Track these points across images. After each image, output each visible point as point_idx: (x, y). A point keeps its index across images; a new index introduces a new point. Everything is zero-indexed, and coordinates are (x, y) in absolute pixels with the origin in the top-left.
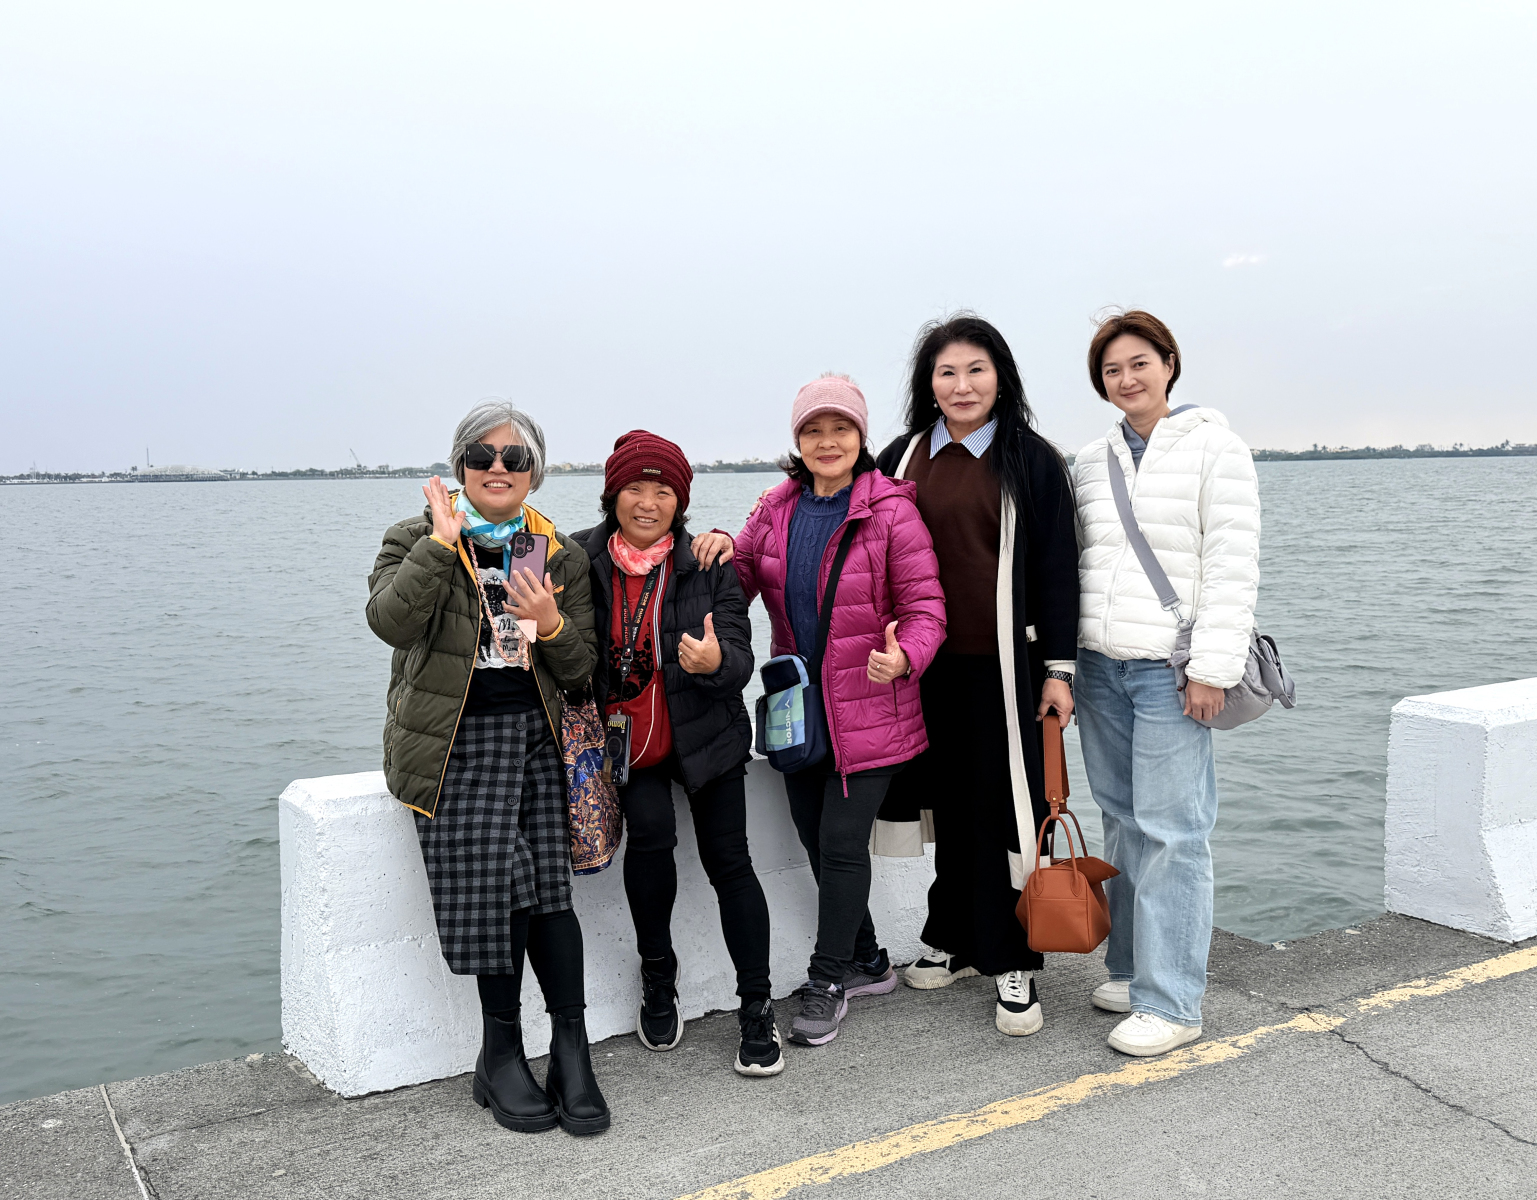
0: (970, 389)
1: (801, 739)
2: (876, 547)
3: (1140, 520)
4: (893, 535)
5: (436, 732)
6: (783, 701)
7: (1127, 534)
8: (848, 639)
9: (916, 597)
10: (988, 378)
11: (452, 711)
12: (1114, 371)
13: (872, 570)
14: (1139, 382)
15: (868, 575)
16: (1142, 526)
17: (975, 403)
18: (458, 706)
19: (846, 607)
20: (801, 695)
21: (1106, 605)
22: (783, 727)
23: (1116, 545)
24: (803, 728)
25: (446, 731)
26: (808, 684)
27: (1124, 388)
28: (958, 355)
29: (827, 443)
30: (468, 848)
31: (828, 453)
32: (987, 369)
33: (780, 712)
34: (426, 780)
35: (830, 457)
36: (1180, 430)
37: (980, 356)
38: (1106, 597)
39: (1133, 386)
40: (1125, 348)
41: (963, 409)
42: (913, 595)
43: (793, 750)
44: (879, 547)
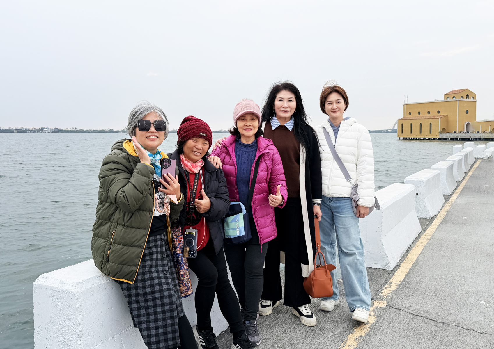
0: (288, 107)
1: (243, 233)
2: (269, 162)
3: (339, 153)
4: (274, 158)
5: (137, 245)
6: (234, 219)
7: (334, 157)
8: (259, 195)
9: (279, 180)
10: (294, 104)
11: (144, 235)
12: (330, 104)
13: (267, 171)
14: (338, 108)
15: (266, 172)
16: (340, 155)
17: (289, 111)
18: (147, 233)
19: (260, 184)
20: (243, 217)
21: (328, 180)
22: (235, 229)
23: (330, 161)
24: (244, 229)
25: (142, 245)
26: (245, 213)
27: (333, 109)
28: (285, 94)
29: (249, 124)
30: (153, 295)
31: (248, 128)
32: (294, 101)
33: (233, 223)
34: (132, 267)
35: (249, 129)
36: (349, 125)
37: (292, 96)
38: (328, 177)
39: (336, 109)
40: (334, 97)
41: (285, 113)
42: (278, 180)
43: (240, 237)
44: (270, 162)
